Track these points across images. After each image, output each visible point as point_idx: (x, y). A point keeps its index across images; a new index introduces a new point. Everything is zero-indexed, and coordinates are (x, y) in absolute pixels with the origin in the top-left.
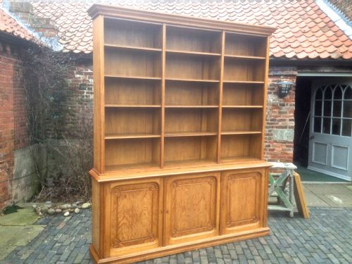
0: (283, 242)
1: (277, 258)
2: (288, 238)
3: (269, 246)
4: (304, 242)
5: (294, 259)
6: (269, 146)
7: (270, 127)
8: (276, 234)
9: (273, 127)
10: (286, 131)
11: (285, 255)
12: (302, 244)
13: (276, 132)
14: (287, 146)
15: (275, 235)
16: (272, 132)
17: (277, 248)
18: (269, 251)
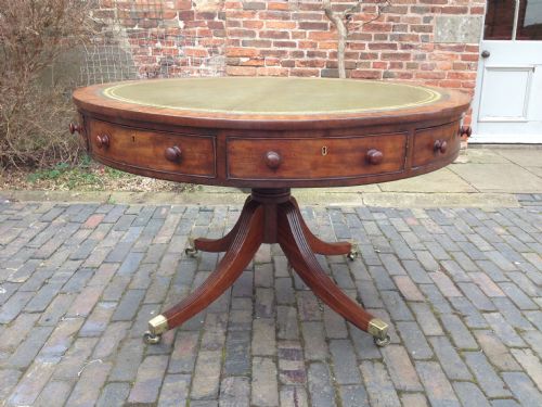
0: (471, 290)
1: (462, 352)
2: (483, 276)
3: (431, 306)
4: (532, 290)
5: (519, 355)
6: (423, 57)
7: (427, 10)
8: (448, 266)
9: (433, 10)
10: (464, 18)
11: (484, 339)
12: (531, 297)
13: (440, 22)
14: (464, 58)
15: (443, 270)
16: (432, 23)
17: (455, 312)
18: (433, 328)
